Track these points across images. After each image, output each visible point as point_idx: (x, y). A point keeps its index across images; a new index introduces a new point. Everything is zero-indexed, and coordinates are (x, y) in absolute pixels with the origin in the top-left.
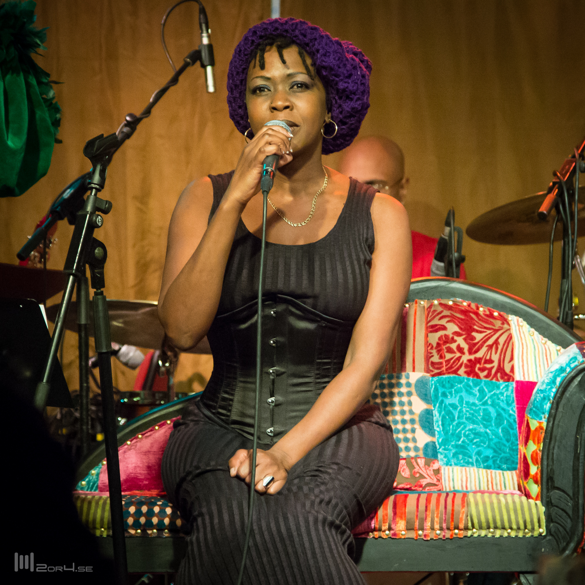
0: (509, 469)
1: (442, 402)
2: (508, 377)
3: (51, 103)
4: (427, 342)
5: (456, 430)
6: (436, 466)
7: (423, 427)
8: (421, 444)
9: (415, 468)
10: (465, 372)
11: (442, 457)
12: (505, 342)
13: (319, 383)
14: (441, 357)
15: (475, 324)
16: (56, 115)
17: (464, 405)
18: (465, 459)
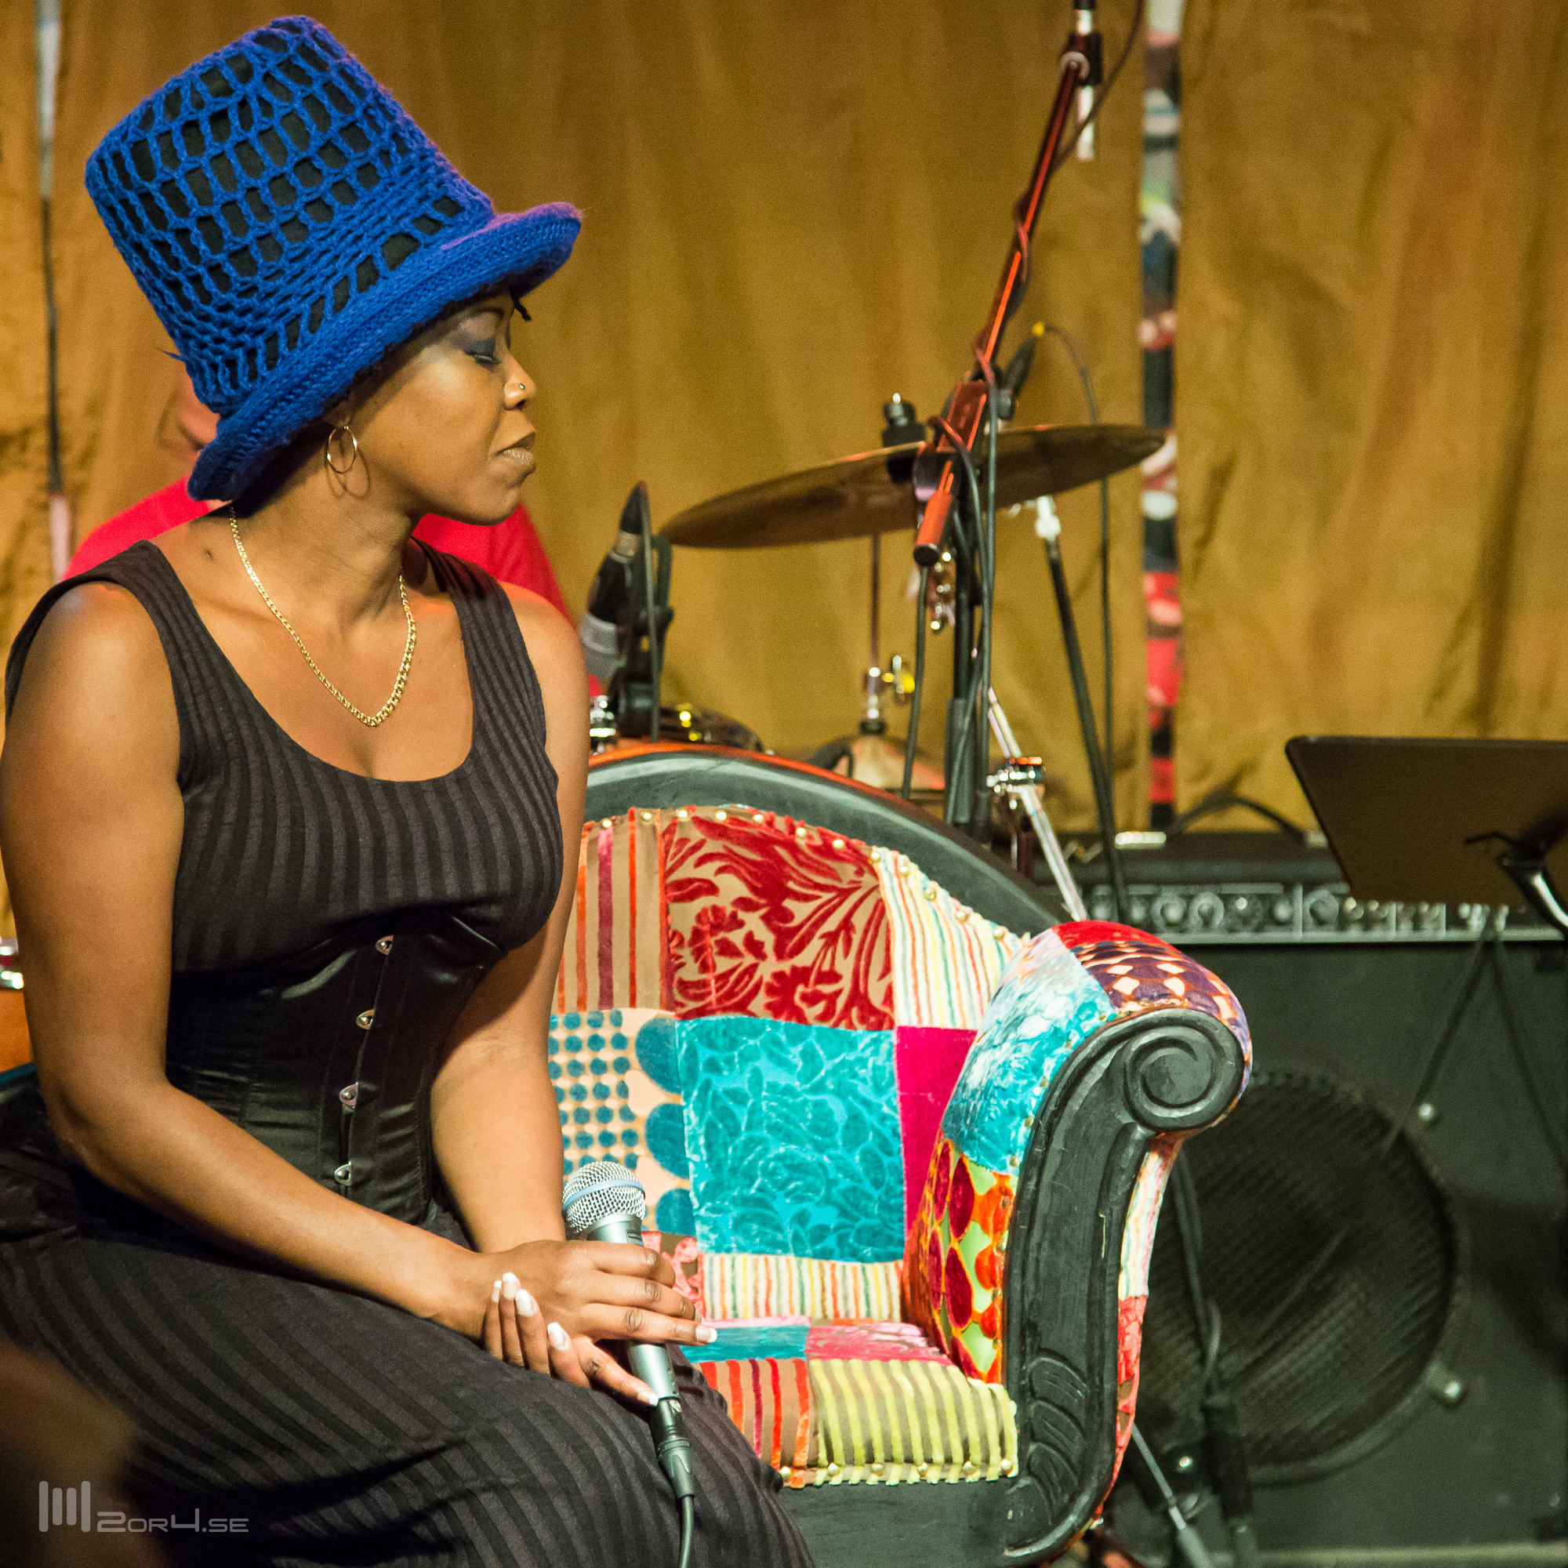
0: (878, 1258)
1: (707, 1084)
2: (877, 1019)
4: (668, 927)
5: (742, 1159)
6: (688, 1254)
7: (656, 1151)
11: (706, 1229)
12: (869, 923)
14: (705, 967)
15: (790, 878)
17: (764, 1094)
18: (766, 1234)
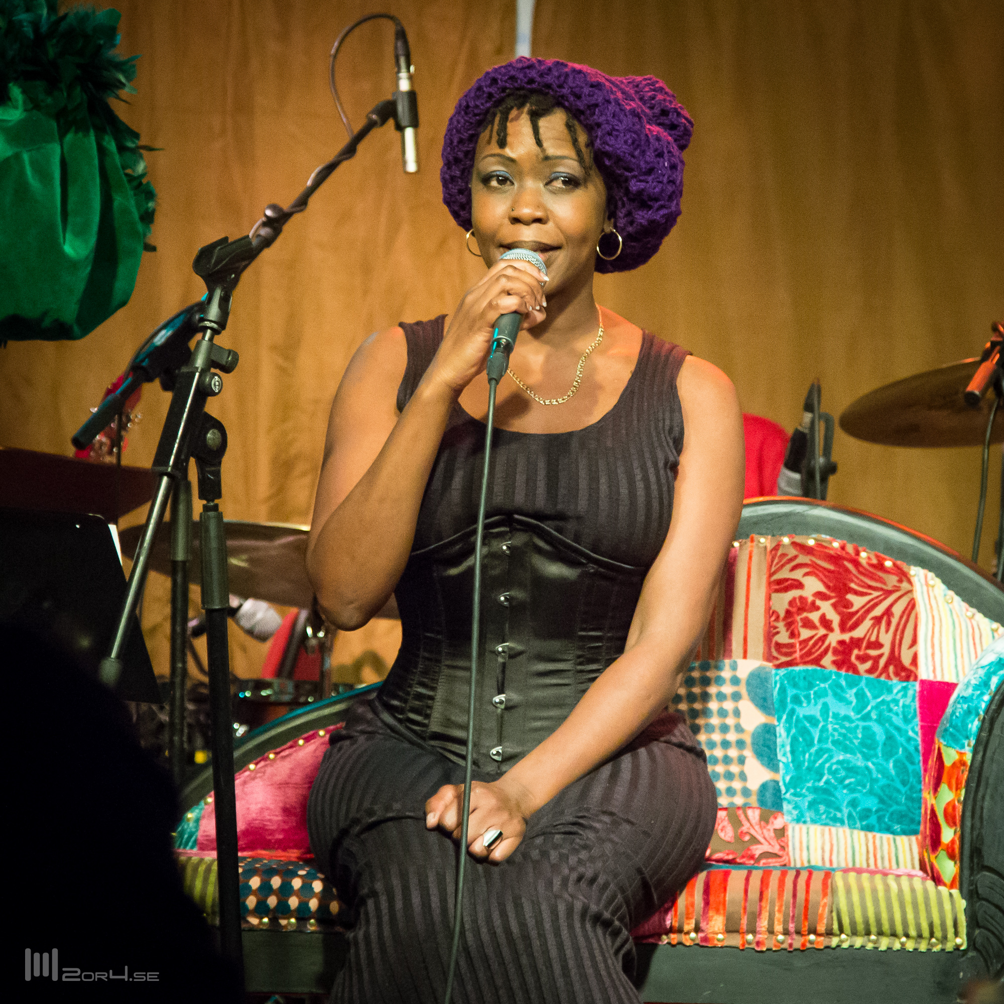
0: (904, 833)
1: (793, 712)
2: (907, 674)
3: (141, 184)
4: (770, 608)
5: (815, 762)
6: (778, 823)
7: (759, 754)
8: (754, 785)
9: (743, 825)
10: (834, 663)
11: (790, 807)
12: (904, 612)
13: (581, 671)
14: (793, 635)
15: (852, 581)
16: (147, 203)
17: (830, 719)
18: (830, 813)
